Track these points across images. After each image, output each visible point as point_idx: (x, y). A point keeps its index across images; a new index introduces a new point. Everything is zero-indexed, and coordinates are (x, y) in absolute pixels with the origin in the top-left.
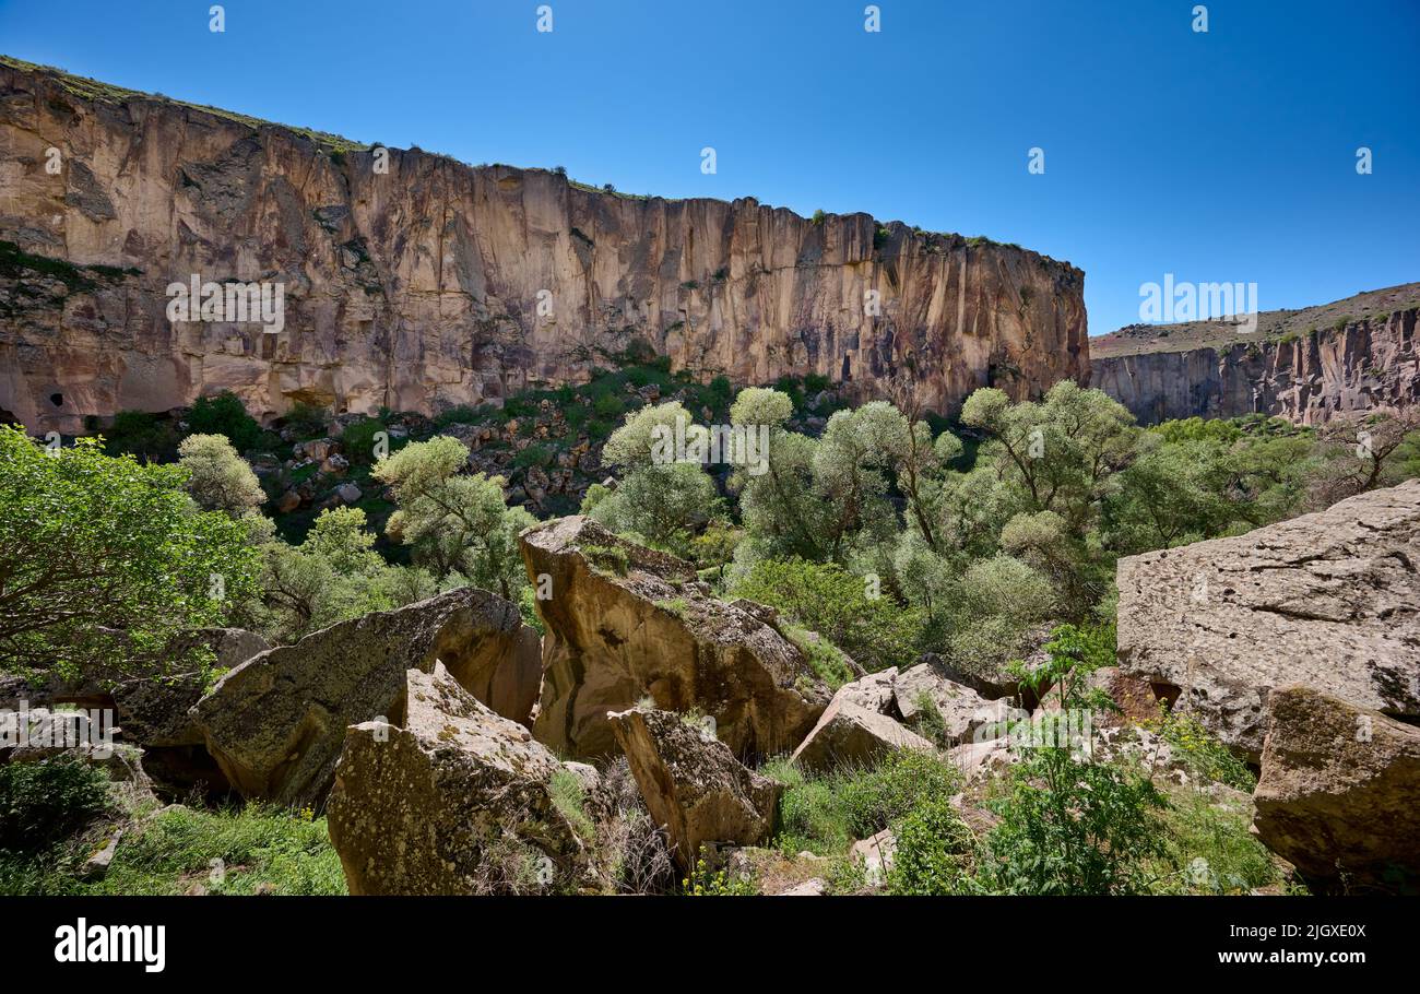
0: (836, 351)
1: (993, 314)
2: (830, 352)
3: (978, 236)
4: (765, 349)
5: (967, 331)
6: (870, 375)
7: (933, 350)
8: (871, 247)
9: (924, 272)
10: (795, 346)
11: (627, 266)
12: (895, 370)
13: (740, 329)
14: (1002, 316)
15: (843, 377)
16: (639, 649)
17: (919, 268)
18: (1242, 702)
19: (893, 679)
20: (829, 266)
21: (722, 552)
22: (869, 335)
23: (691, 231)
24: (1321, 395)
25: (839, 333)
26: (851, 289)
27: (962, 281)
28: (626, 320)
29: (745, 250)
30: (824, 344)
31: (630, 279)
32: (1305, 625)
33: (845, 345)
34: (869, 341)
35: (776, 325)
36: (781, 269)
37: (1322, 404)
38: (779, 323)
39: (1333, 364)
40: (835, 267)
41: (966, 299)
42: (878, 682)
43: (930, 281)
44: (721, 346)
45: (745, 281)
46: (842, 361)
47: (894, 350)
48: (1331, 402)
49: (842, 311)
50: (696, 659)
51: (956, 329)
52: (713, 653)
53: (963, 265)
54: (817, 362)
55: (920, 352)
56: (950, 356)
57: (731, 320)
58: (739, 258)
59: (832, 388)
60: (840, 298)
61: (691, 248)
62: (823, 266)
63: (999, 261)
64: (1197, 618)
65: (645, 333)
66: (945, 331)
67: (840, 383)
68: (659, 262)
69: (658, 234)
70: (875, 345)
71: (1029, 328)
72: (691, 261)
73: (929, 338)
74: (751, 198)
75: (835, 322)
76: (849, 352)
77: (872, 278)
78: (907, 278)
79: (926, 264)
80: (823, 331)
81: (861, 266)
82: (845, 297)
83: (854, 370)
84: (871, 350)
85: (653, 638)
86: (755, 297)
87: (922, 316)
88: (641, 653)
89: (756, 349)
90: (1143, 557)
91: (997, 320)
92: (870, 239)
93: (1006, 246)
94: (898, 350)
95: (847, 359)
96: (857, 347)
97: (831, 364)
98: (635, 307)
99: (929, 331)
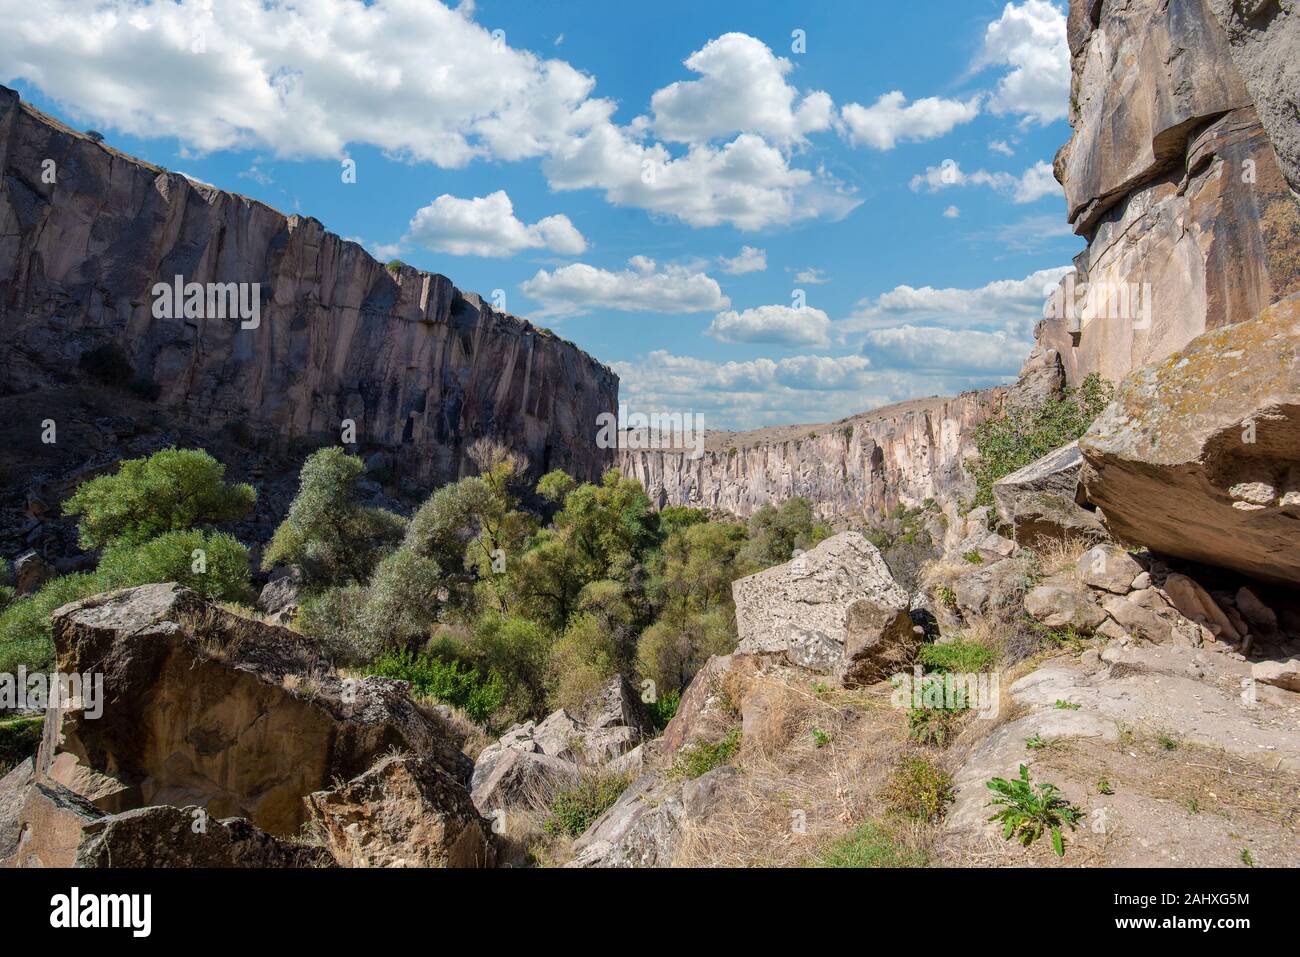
0: (398, 410)
1: (552, 399)
2: (392, 410)
3: (544, 327)
4: (310, 396)
5: (530, 412)
6: (434, 441)
7: (499, 424)
8: (448, 311)
9: (497, 348)
10: (350, 398)
11: (104, 246)
12: (461, 439)
13: (278, 365)
14: (559, 403)
15: (403, 441)
17: (492, 342)
20: (401, 318)
22: (437, 399)
23: (223, 231)
25: (404, 392)
26: (422, 349)
27: (529, 364)
28: (88, 318)
29: (298, 274)
30: (385, 401)
31: (106, 263)
33: (409, 406)
34: (436, 405)
35: (327, 368)
36: (342, 308)
38: (331, 368)
40: (408, 322)
41: (531, 382)
43: (502, 357)
44: (246, 381)
45: (293, 310)
46: (404, 422)
47: (462, 419)
49: (410, 368)
51: (520, 407)
53: (531, 350)
54: (374, 419)
55: (487, 425)
56: (514, 433)
57: (266, 353)
58: (290, 282)
59: (390, 450)
60: (409, 355)
61: (219, 251)
62: (394, 317)
63: (559, 354)
65: (120, 342)
66: (511, 409)
67: (399, 447)
68: (163, 255)
69: (168, 219)
70: (442, 411)
71: (579, 416)
72: (216, 266)
73: (496, 412)
74: (315, 220)
75: (401, 379)
76: (414, 413)
77: (445, 342)
78: (481, 350)
79: (499, 341)
80: (386, 388)
81: (436, 327)
82: (416, 356)
83: (417, 434)
84: (438, 415)
86: (306, 331)
87: (491, 389)
89: (299, 393)
91: (554, 406)
92: (448, 303)
93: (566, 343)
94: (466, 419)
95: (410, 422)
96: (421, 410)
97: (391, 423)
98: (108, 304)
99: (496, 405)
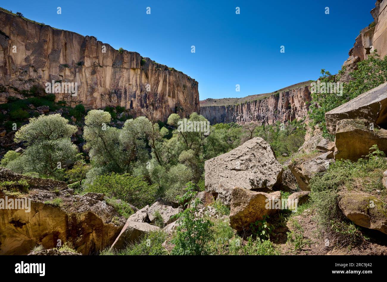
0: (128, 98)
1: (176, 91)
2: (126, 98)
3: (172, 67)
4: (100, 95)
5: (169, 96)
6: (139, 107)
7: (159, 101)
8: (140, 64)
9: (157, 76)
10: (112, 95)
11: (31, 52)
12: (148, 106)
13: (89, 87)
14: (178, 92)
15: (130, 108)
16: (35, 224)
17: (155, 74)
18: (229, 193)
19: (147, 209)
20: (125, 68)
21: (81, 175)
22: (139, 94)
23: (66, 44)
24: (243, 118)
25: (129, 92)
26: (133, 78)
27: (168, 80)
28: (30, 76)
29: (91, 56)
30: (123, 96)
31: (32, 58)
32: (239, 172)
33: (131, 96)
34: (139, 96)
35: (104, 86)
36: (106, 66)
37: (243, 120)
38: (106, 86)
39: (245, 111)
40: (127, 69)
41: (169, 86)
42: (142, 212)
43: (158, 79)
44: (80, 93)
45: (91, 68)
46: (130, 102)
47: (148, 100)
48: (245, 120)
49: (130, 85)
50: (67, 222)
51: (166, 95)
52: (75, 217)
53: (168, 75)
54: (121, 102)
55: (156, 101)
56: (165, 103)
57: (85, 83)
58: (88, 59)
59: (126, 111)
60: (129, 80)
61: (66, 50)
62: (123, 68)
63: (177, 76)
64: (221, 174)
65: (41, 83)
66: (163, 95)
67: (129, 110)
68: (49, 53)
69: (48, 41)
70: (141, 97)
71: (185, 97)
72: (66, 56)
73: (158, 97)
74: (93, 37)
75: (127, 88)
76: (132, 99)
77: (140, 75)
78: (151, 77)
79: (157, 73)
80: (123, 91)
81: (136, 70)
82: (131, 80)
83: (134, 105)
84: (140, 99)
85: (44, 218)
86: (96, 75)
87: (156, 89)
88: (37, 226)
89: (96, 95)
90: (210, 160)
91: (177, 93)
92: (139, 62)
93: (179, 72)
94: (149, 100)
95: (132, 102)
96: (135, 98)
97: (126, 103)
98: (35, 71)
99: (158, 95)
